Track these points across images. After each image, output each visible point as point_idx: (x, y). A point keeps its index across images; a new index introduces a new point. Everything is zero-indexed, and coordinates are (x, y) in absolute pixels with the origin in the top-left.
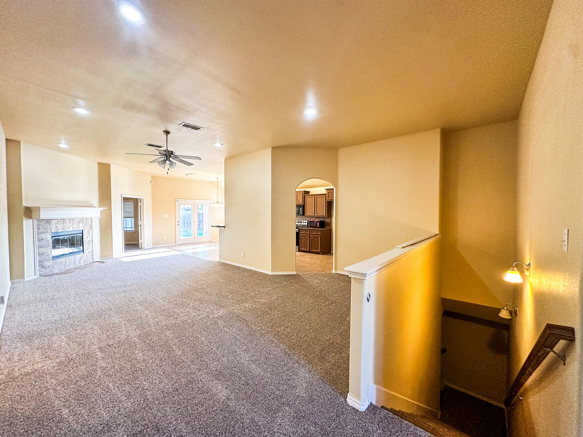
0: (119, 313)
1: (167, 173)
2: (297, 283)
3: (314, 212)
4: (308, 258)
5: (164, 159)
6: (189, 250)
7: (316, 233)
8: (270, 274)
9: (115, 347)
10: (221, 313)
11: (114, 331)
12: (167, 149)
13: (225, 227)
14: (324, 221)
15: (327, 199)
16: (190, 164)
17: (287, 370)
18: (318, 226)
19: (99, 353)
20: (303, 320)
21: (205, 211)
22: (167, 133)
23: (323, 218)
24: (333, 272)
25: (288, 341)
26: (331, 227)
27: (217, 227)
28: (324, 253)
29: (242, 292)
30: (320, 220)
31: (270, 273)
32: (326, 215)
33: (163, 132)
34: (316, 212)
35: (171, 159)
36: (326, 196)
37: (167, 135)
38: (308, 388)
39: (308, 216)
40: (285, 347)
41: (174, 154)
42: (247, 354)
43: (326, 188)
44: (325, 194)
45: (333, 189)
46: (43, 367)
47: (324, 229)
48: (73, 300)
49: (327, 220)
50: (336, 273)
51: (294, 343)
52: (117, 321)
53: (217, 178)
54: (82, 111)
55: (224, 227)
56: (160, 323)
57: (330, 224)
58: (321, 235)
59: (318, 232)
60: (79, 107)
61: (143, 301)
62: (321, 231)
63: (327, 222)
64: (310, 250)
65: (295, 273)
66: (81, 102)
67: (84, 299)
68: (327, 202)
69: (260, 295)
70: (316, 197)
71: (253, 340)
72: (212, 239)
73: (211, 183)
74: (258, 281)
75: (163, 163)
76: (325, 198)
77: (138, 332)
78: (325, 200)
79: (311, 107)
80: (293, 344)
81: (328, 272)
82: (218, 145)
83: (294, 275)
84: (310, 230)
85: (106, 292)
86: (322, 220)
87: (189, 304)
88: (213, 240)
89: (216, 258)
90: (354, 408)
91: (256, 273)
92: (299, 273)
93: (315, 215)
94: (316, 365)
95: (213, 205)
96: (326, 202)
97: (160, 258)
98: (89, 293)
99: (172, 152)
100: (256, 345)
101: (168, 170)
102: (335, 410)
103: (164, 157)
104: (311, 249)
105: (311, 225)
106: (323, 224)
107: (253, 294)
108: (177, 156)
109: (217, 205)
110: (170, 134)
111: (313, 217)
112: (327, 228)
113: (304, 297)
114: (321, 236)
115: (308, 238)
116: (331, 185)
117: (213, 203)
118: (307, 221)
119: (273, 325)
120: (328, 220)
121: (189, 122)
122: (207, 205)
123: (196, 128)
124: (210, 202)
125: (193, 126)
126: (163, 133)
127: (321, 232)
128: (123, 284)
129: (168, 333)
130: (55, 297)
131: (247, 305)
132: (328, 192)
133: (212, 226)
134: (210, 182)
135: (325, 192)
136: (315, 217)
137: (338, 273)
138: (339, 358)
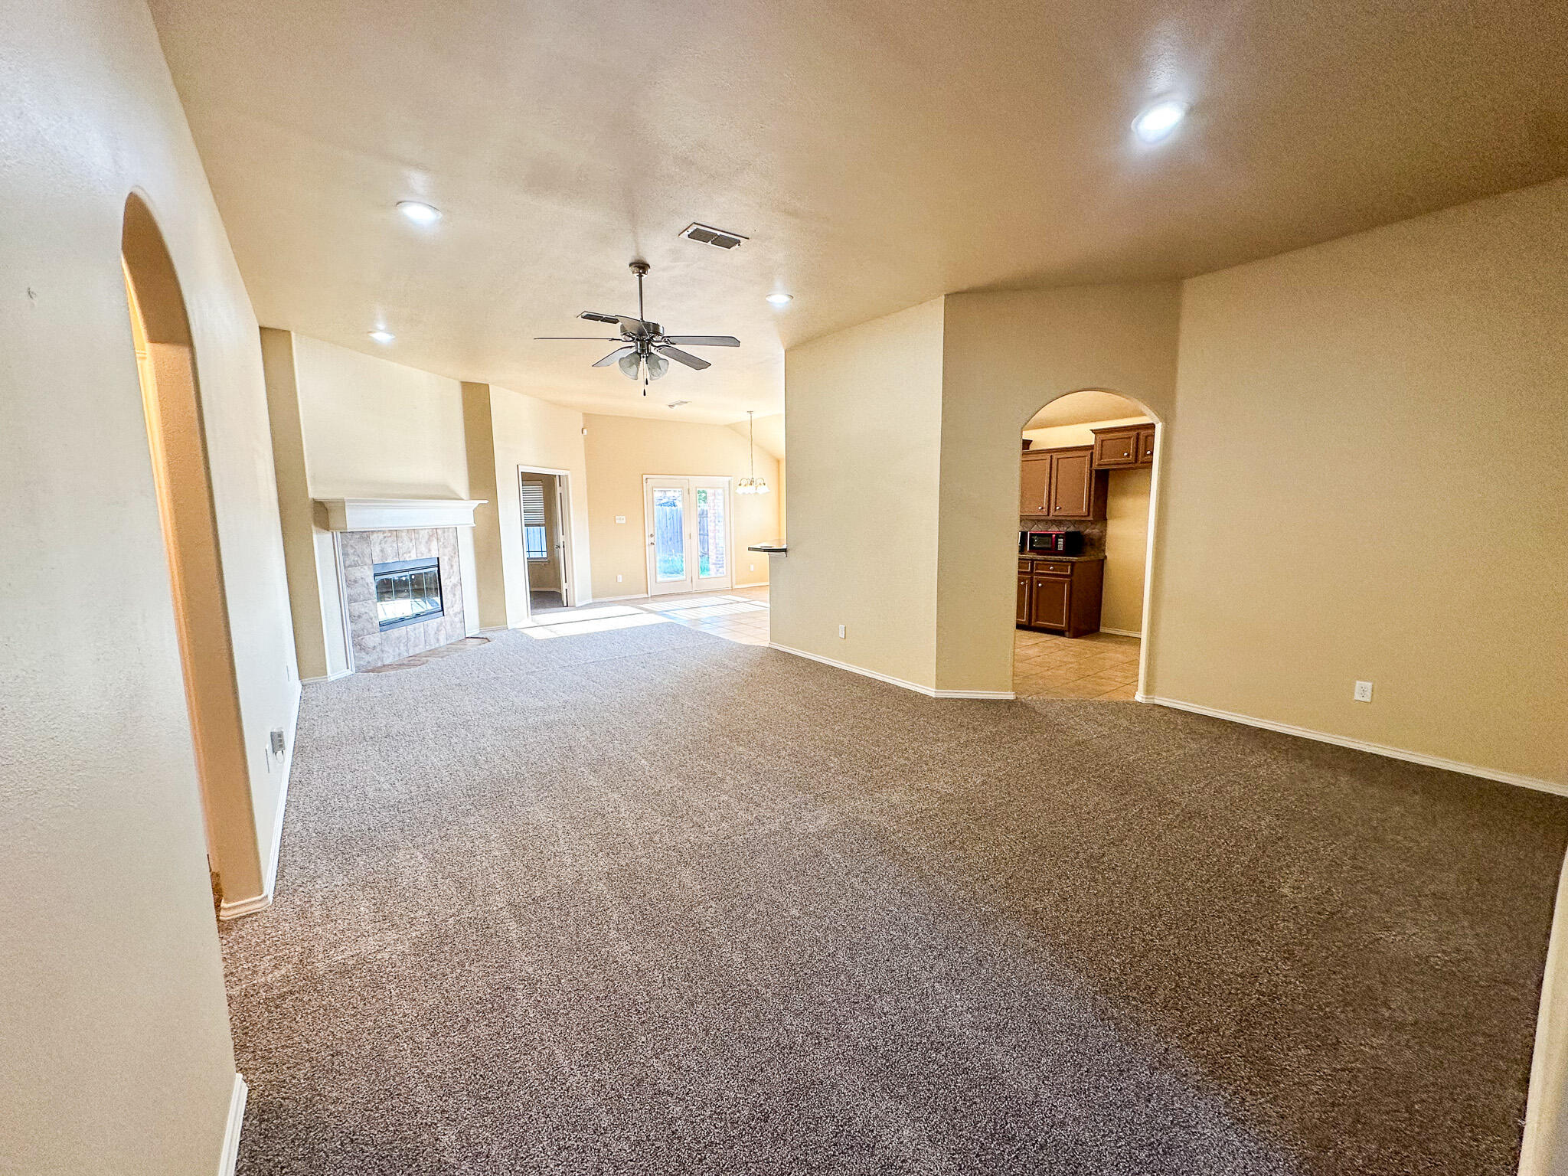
1: (645, 395)
2: (1031, 731)
5: (634, 350)
6: (681, 612)
7: (1053, 570)
8: (933, 695)
12: (642, 319)
13: (788, 553)
15: (1096, 462)
16: (700, 364)
18: (1060, 548)
21: (716, 506)
22: (641, 267)
23: (1074, 523)
24: (1140, 697)
26: (1104, 551)
27: (765, 551)
31: (931, 692)
32: (1089, 515)
33: (630, 265)
34: (1053, 505)
36: (1092, 453)
37: (640, 276)
39: (1025, 519)
41: (661, 332)
43: (1093, 428)
44: (1091, 447)
47: (1083, 559)
49: (1089, 531)
50: (1151, 701)
53: (750, 412)
54: (419, 215)
55: (785, 550)
57: (1099, 544)
58: (1073, 578)
59: (1059, 567)
62: (1073, 564)
63: (1089, 534)
64: (1030, 623)
65: (1011, 696)
68: (1094, 472)
70: (1055, 456)
72: (734, 581)
73: (733, 428)
75: (634, 361)
76: (1088, 459)
78: (1087, 466)
79: (1165, 96)
81: (1122, 698)
82: (780, 300)
83: (1007, 701)
84: (1032, 560)
86: (1072, 529)
88: (736, 584)
89: (760, 638)
91: (886, 688)
92: (1023, 698)
93: (1048, 515)
95: (740, 490)
96: (1091, 471)
99: (656, 326)
101: (647, 384)
103: (633, 344)
105: (1035, 546)
106: (1076, 543)
107: (902, 761)
109: (751, 489)
110: (649, 270)
112: (1092, 555)
115: (1025, 584)
116: (1145, 409)
117: (740, 485)
121: (714, 219)
122: (720, 491)
123: (727, 242)
124: (729, 482)
125: (719, 233)
126: (629, 270)
127: (1071, 566)
132: (1103, 441)
133: (749, 549)
134: (729, 426)
135: (1090, 440)
137: (1157, 702)
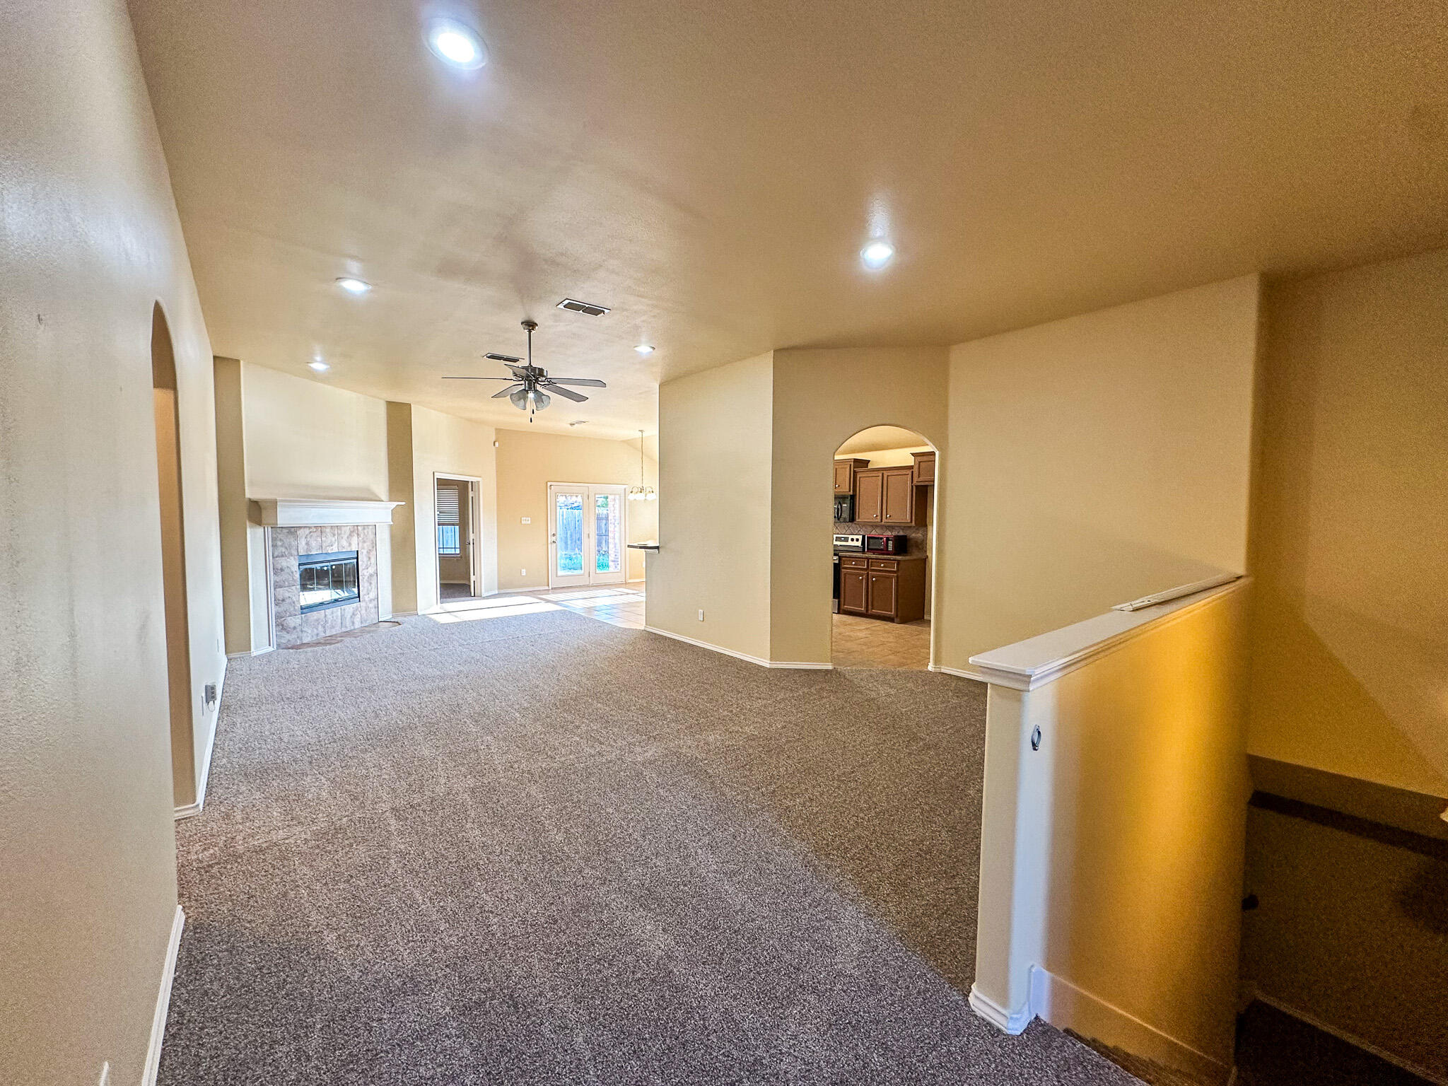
0: (432, 737)
1: (531, 421)
2: (836, 692)
3: (879, 514)
4: (862, 631)
5: (523, 387)
6: (577, 602)
7: (883, 567)
8: (768, 666)
9: (424, 811)
10: (651, 753)
11: (422, 776)
12: (530, 364)
13: (660, 550)
14: (906, 536)
15: (915, 479)
16: (580, 398)
17: (810, 905)
18: (890, 548)
19: (393, 822)
20: (853, 785)
21: (614, 511)
22: (530, 325)
23: (903, 528)
24: (931, 667)
25: (814, 834)
26: (926, 551)
27: (641, 548)
28: (904, 621)
29: (701, 707)
30: (895, 533)
31: (766, 663)
32: (911, 522)
33: (522, 323)
34: (884, 514)
35: (539, 388)
36: (912, 472)
37: (530, 332)
38: (866, 957)
39: (865, 525)
40: (806, 849)
41: (545, 374)
42: (711, 856)
43: (912, 452)
44: (911, 467)
45: (933, 454)
46: (287, 839)
47: (908, 558)
48: (340, 703)
49: (913, 535)
50: (938, 670)
51: (828, 840)
52: (426, 753)
53: (641, 431)
54: (354, 287)
55: (657, 548)
56: (516, 766)
57: (922, 545)
58: (899, 574)
59: (889, 565)
60: (349, 276)
61: (479, 714)
62: (899, 562)
63: (914, 538)
64: (867, 611)
65: (830, 667)
66: (354, 266)
67: (361, 700)
68: (914, 487)
69: (743, 717)
70: (886, 474)
71: (727, 824)
72: (628, 577)
73: (628, 443)
74: (737, 680)
75: (521, 396)
76: (910, 476)
77: (471, 782)
78: (909, 482)
79: (880, 239)
80: (825, 842)
81: (916, 668)
82: (644, 349)
83: (827, 670)
84: (868, 559)
85: (405, 688)
86: (901, 533)
87: (578, 727)
88: (630, 579)
89: (640, 625)
90: (989, 1024)
91: (732, 661)
92: (840, 668)
93: (882, 521)
94: (885, 901)
95: (631, 497)
96: (912, 486)
97: (515, 617)
98: (371, 689)
99: (541, 370)
100: (735, 837)
101: (533, 413)
102: (939, 1022)
103: (523, 382)
104: (870, 607)
105: (871, 547)
106: (902, 545)
107: (726, 713)
108: (553, 381)
109: (641, 497)
110: (537, 327)
111: (877, 526)
112: (916, 555)
113: (852, 729)
114: (897, 577)
115: (863, 579)
116: (928, 442)
117: (632, 492)
118: (860, 538)
119: (774, 791)
120: (915, 535)
121: (579, 297)
122: (617, 497)
123: (595, 311)
124: (625, 489)
125: (587, 306)
126: (521, 327)
127: (898, 565)
128: (438, 673)
129: (533, 790)
130: (308, 694)
131: (711, 739)
132: (920, 462)
133: (629, 546)
134: (623, 441)
135: (911, 461)
136: (882, 527)
137: (943, 671)
138: (947, 889)
